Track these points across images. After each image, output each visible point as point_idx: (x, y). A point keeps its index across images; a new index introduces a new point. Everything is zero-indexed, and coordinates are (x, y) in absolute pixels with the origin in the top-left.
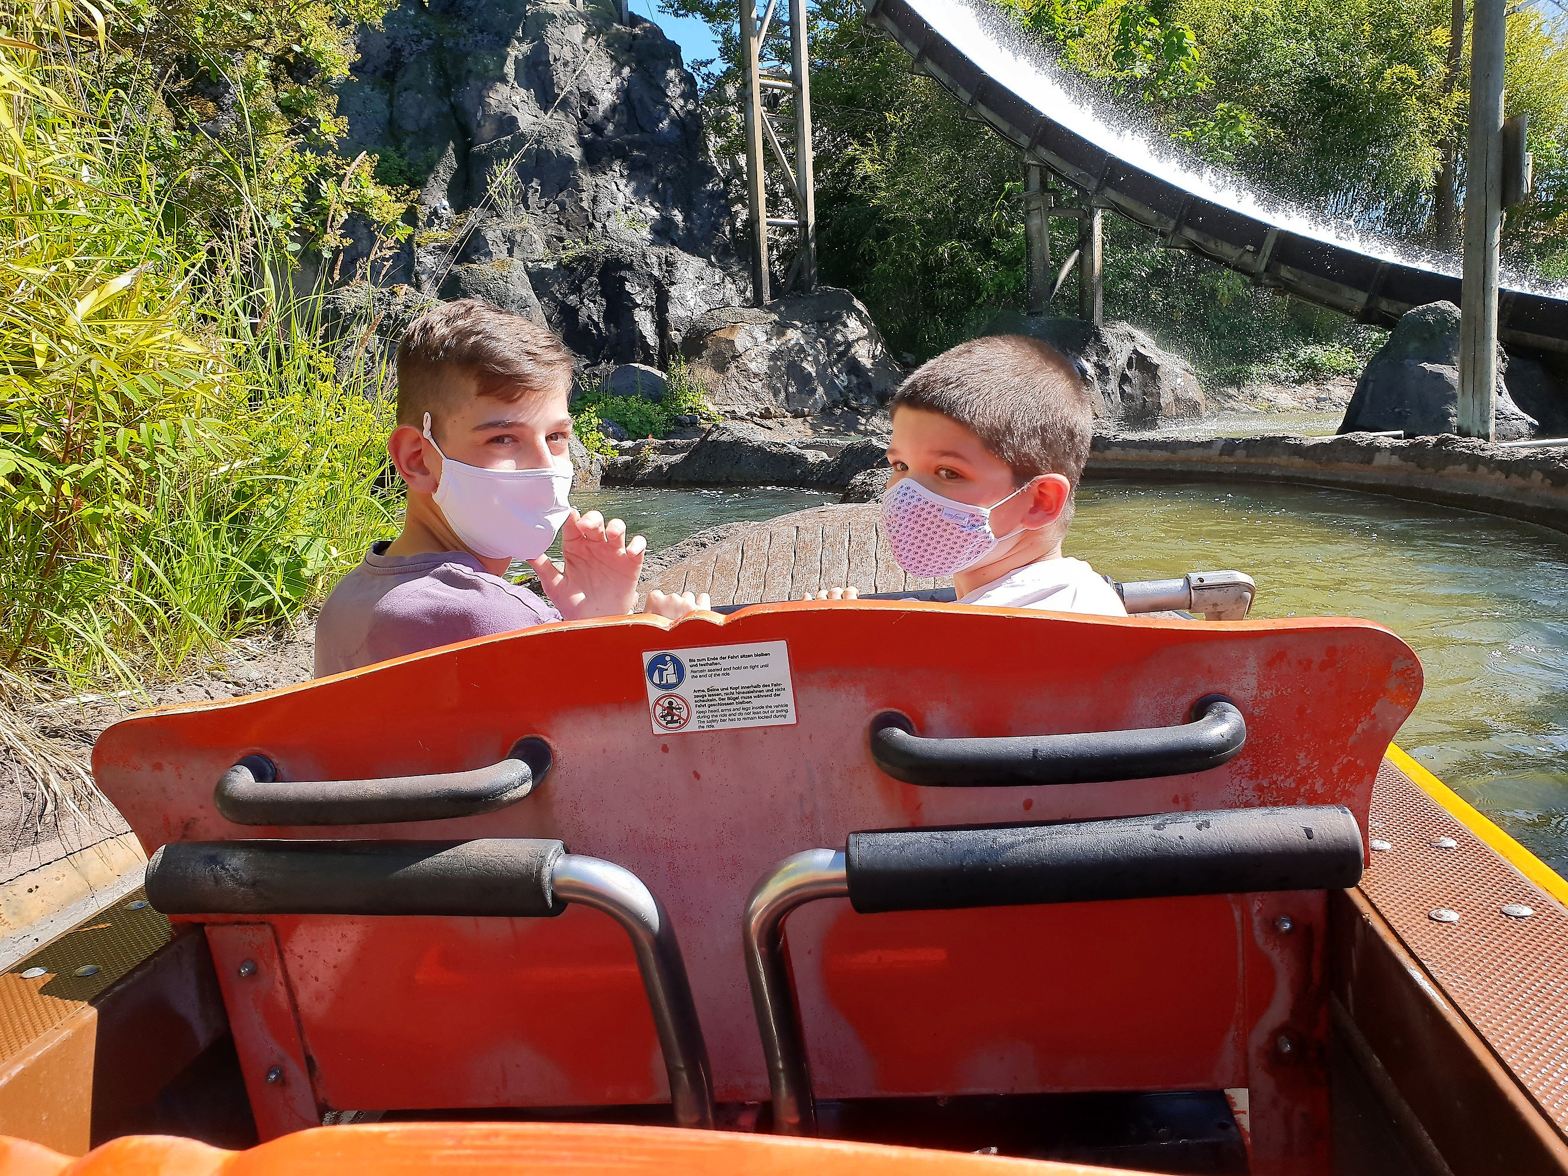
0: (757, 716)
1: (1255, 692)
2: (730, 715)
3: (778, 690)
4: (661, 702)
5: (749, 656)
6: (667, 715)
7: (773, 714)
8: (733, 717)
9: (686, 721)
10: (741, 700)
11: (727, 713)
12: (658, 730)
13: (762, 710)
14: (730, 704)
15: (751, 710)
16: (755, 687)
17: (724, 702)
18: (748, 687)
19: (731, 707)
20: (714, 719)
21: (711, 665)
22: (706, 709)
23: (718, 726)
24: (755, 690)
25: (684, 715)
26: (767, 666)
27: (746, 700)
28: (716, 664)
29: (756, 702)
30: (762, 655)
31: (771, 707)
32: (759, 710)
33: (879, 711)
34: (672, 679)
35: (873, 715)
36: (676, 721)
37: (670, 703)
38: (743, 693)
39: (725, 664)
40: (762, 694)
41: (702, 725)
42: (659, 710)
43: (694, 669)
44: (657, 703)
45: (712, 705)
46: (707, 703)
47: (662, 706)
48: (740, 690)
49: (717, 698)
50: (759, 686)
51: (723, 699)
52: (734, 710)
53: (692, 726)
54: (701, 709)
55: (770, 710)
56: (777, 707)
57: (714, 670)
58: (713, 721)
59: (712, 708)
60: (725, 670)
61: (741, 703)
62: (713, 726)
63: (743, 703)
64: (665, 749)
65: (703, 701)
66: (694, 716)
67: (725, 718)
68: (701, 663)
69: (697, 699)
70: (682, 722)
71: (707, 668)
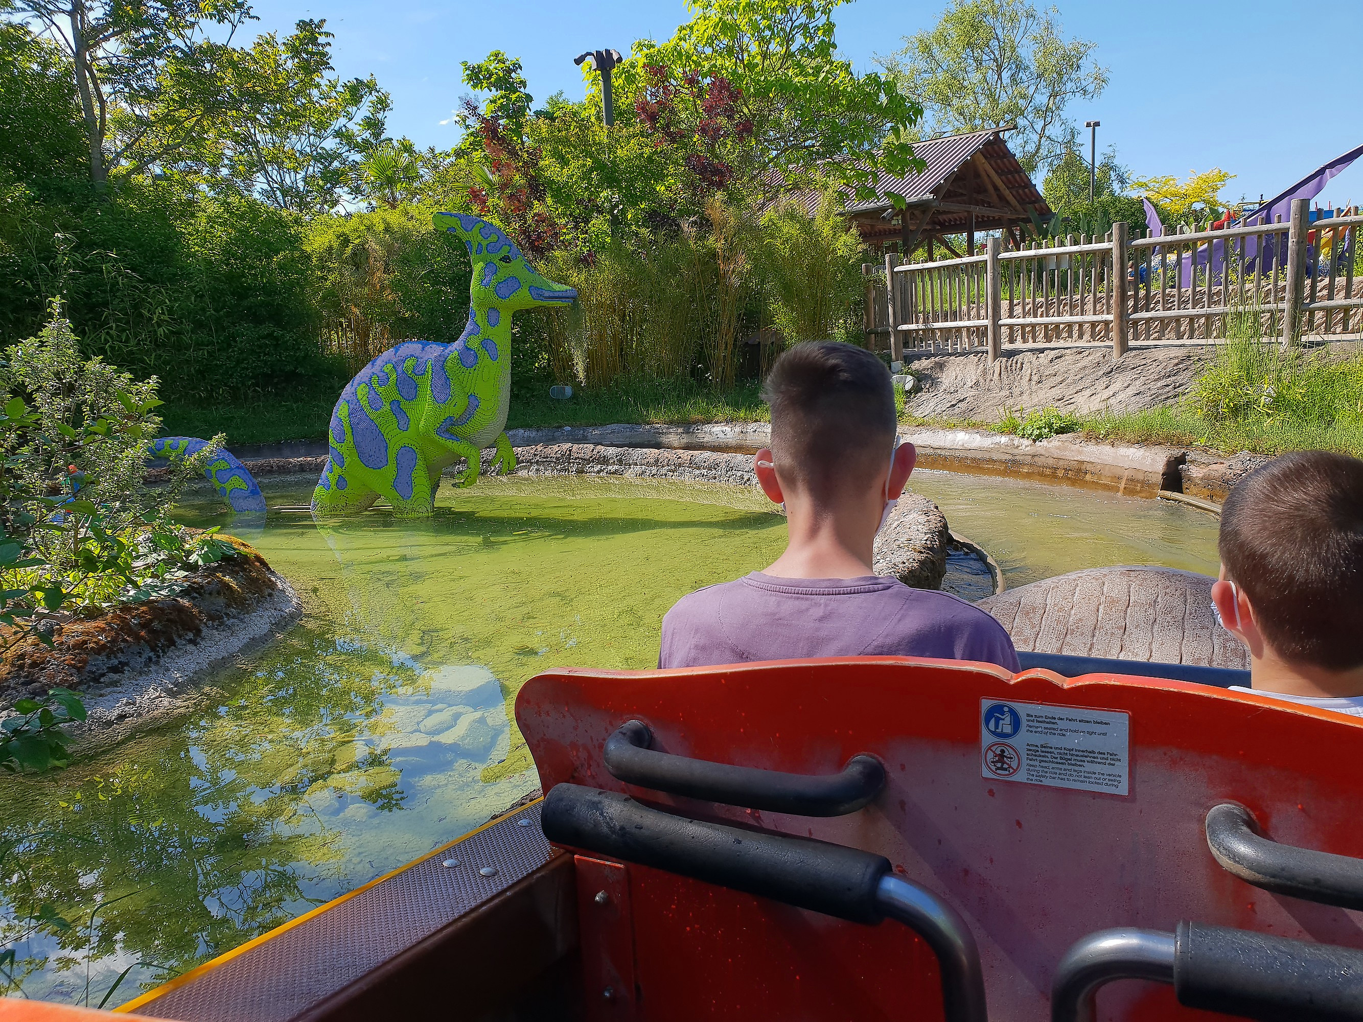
0: (1088, 780)
2: (1060, 774)
3: (1113, 760)
4: (993, 748)
5: (1088, 722)
6: (997, 762)
7: (1105, 782)
8: (1063, 777)
9: (1015, 771)
10: (1073, 762)
11: (1058, 772)
12: (986, 773)
13: (1093, 776)
14: (1062, 763)
15: (1082, 774)
16: (1090, 752)
17: (1056, 760)
18: (1083, 751)
19: (1063, 767)
20: (1044, 774)
21: (1048, 723)
22: (1037, 763)
23: (1046, 782)
24: (1089, 755)
25: (1014, 765)
26: (1105, 734)
27: (1078, 763)
28: (1054, 723)
29: (1088, 767)
30: (1101, 723)
31: (1103, 774)
32: (1090, 775)
34: (1008, 729)
36: (1005, 769)
37: (1003, 751)
38: (1077, 756)
39: (1061, 725)
40: (1095, 760)
41: (1031, 777)
42: (990, 755)
43: (1031, 724)
44: (990, 749)
45: (1043, 761)
46: (1039, 758)
47: (994, 752)
48: (1074, 752)
49: (1049, 755)
50: (1093, 752)
51: (1055, 758)
52: (1065, 770)
53: (1021, 777)
54: (1032, 763)
55: (1102, 777)
56: (1109, 775)
57: (1050, 729)
58: (1043, 777)
59: (1043, 764)
60: (1061, 730)
61: (1073, 765)
62: (1041, 781)
63: (1075, 765)
64: (991, 793)
65: (1036, 756)
66: (1024, 767)
67: (1054, 776)
68: (1039, 719)
69: (1029, 752)
70: (1011, 771)
71: (1044, 725)
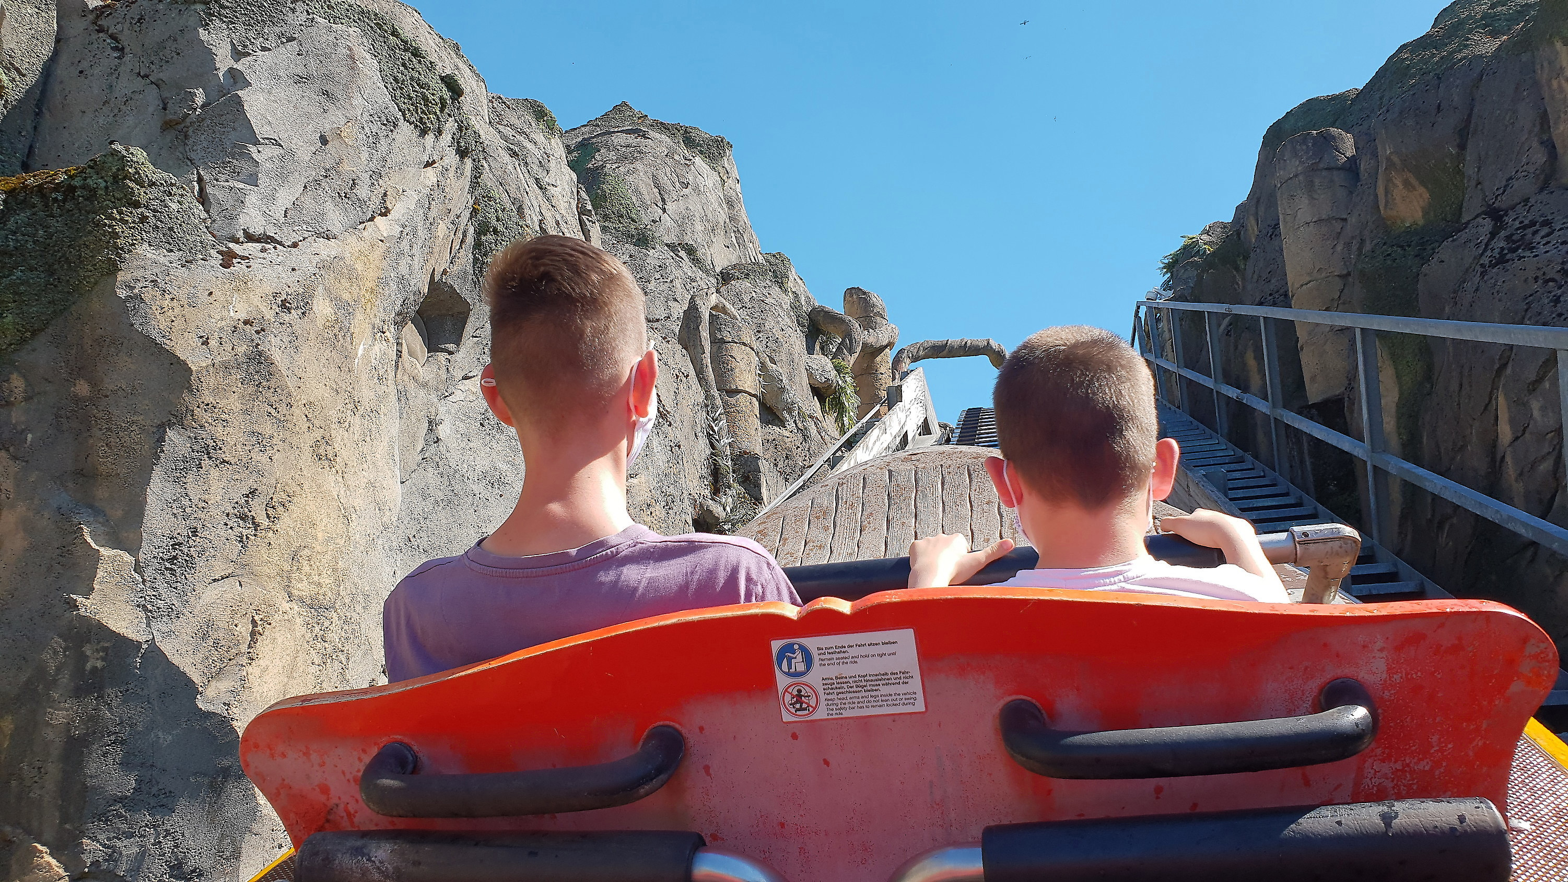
0: (885, 703)
1: (1384, 676)
2: (859, 703)
3: (906, 678)
4: (790, 690)
5: (876, 644)
6: (796, 702)
7: (901, 702)
8: (862, 705)
9: (814, 709)
10: (869, 688)
11: (856, 700)
12: (787, 717)
13: (890, 698)
14: (859, 692)
15: (880, 698)
16: (883, 675)
17: (852, 690)
18: (876, 675)
19: (860, 695)
20: (843, 706)
21: (839, 653)
22: (835, 696)
23: (846, 714)
24: (883, 678)
25: (813, 703)
26: (894, 654)
27: (874, 688)
28: (844, 652)
29: (884, 690)
30: (890, 643)
31: (899, 695)
32: (887, 698)
33: (1009, 699)
34: (801, 667)
35: (1001, 703)
36: (805, 709)
37: (799, 691)
38: (872, 681)
39: (852, 652)
40: (890, 682)
41: (831, 712)
42: (788, 698)
43: (823, 657)
44: (786, 691)
45: (840, 693)
46: (835, 691)
47: (791, 694)
48: (868, 678)
49: (845, 686)
50: (886, 674)
51: (851, 687)
52: (862, 697)
53: (821, 714)
54: (830, 697)
55: (898, 697)
56: (905, 694)
57: (842, 658)
58: (841, 708)
59: (840, 696)
60: (852, 657)
61: (869, 691)
62: (842, 714)
63: (872, 690)
64: (795, 736)
65: (832, 689)
66: (823, 703)
67: (853, 705)
68: (829, 651)
69: (826, 687)
70: (811, 709)
71: (834, 656)
